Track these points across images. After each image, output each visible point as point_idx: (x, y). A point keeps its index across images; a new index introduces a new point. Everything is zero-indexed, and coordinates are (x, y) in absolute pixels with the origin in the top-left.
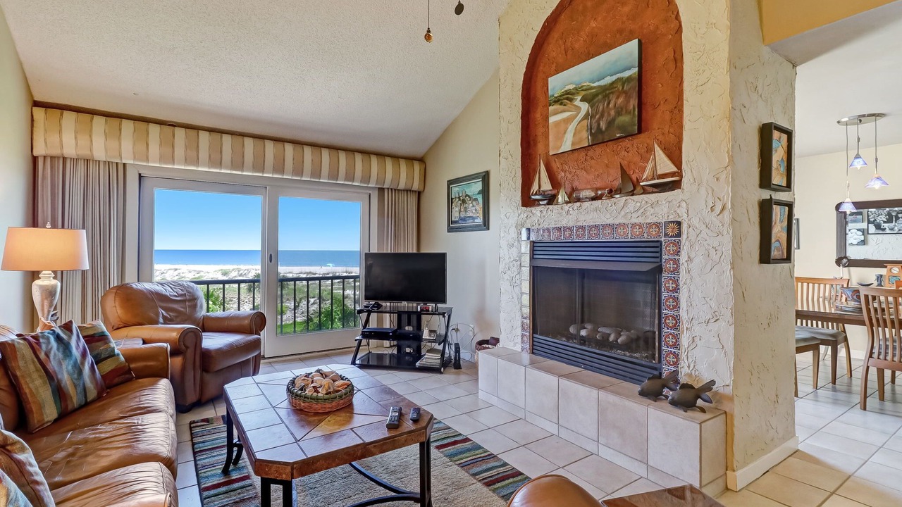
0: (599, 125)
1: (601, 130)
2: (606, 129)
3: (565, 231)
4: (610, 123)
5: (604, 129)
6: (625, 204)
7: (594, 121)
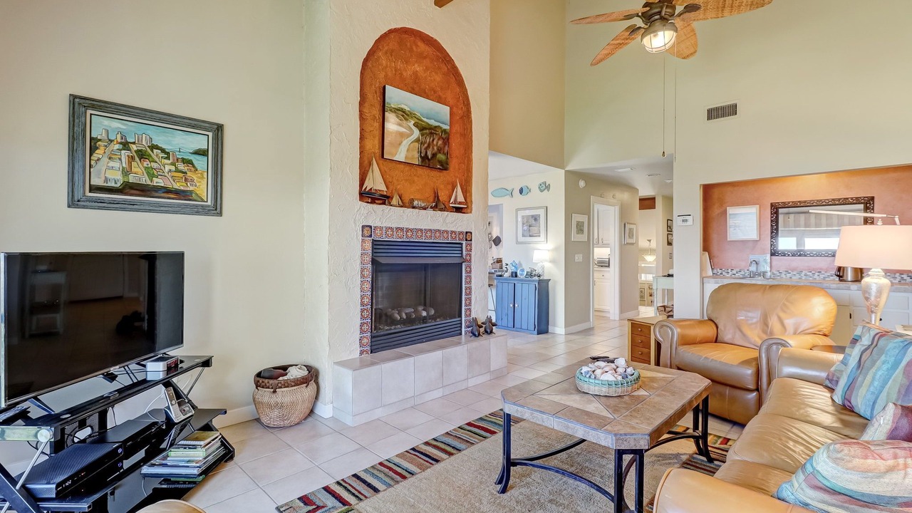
0: (426, 152)
1: (428, 158)
2: (432, 158)
3: (407, 232)
4: (434, 155)
5: (429, 157)
6: (447, 216)
7: (423, 148)
